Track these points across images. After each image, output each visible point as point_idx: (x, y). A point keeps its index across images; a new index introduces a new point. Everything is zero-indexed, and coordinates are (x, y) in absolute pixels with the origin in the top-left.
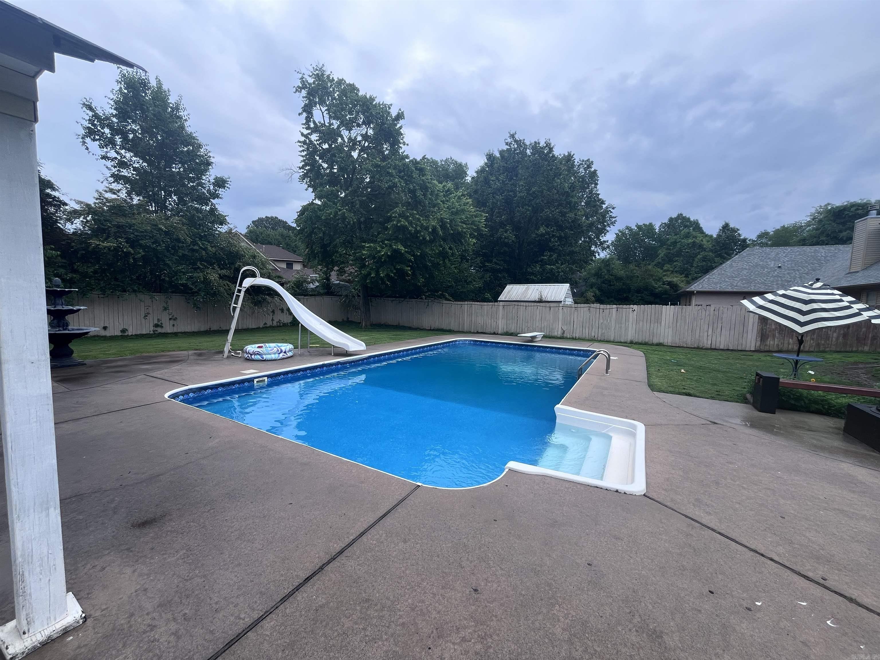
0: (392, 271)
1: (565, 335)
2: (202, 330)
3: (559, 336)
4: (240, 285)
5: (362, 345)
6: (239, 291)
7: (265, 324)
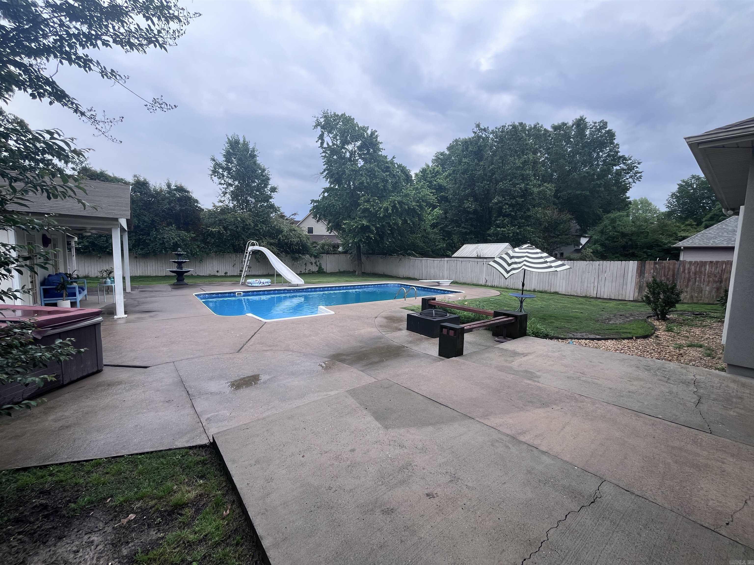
0: (364, 238)
1: (487, 284)
2: (264, 274)
3: (483, 284)
4: (247, 250)
5: (302, 281)
6: (247, 253)
7: (301, 271)
